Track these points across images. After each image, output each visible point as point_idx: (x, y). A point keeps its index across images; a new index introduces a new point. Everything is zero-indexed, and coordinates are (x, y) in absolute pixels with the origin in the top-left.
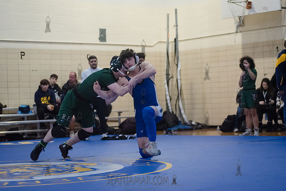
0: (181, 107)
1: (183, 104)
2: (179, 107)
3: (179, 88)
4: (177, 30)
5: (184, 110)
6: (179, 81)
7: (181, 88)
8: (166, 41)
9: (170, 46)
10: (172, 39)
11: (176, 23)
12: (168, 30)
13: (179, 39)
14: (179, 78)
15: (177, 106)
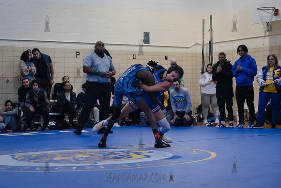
4: (211, 33)
8: (202, 43)
9: (205, 47)
10: (207, 41)
11: (211, 27)
12: (204, 33)
13: (213, 41)
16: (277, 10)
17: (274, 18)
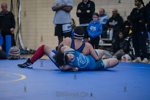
0: (20, 37)
1: (21, 36)
2: (19, 37)
3: (19, 24)
5: (22, 40)
6: (19, 19)
7: (21, 24)
14: (19, 17)
15: (17, 37)
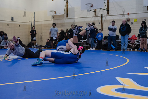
4: (35, 18)
8: (31, 21)
9: (32, 23)
10: (33, 21)
11: (34, 16)
12: (32, 18)
13: (35, 21)
16: (56, 12)
17: (55, 14)
